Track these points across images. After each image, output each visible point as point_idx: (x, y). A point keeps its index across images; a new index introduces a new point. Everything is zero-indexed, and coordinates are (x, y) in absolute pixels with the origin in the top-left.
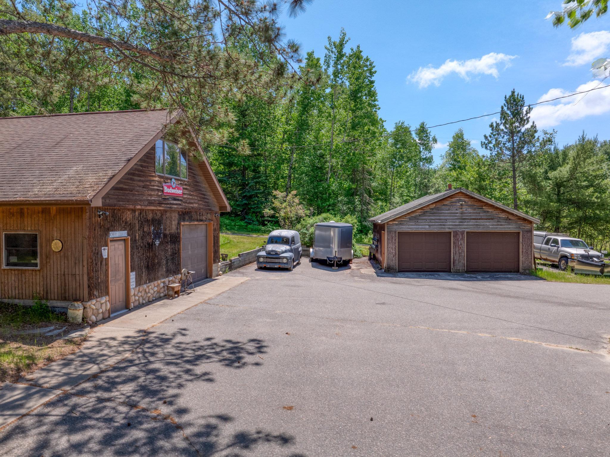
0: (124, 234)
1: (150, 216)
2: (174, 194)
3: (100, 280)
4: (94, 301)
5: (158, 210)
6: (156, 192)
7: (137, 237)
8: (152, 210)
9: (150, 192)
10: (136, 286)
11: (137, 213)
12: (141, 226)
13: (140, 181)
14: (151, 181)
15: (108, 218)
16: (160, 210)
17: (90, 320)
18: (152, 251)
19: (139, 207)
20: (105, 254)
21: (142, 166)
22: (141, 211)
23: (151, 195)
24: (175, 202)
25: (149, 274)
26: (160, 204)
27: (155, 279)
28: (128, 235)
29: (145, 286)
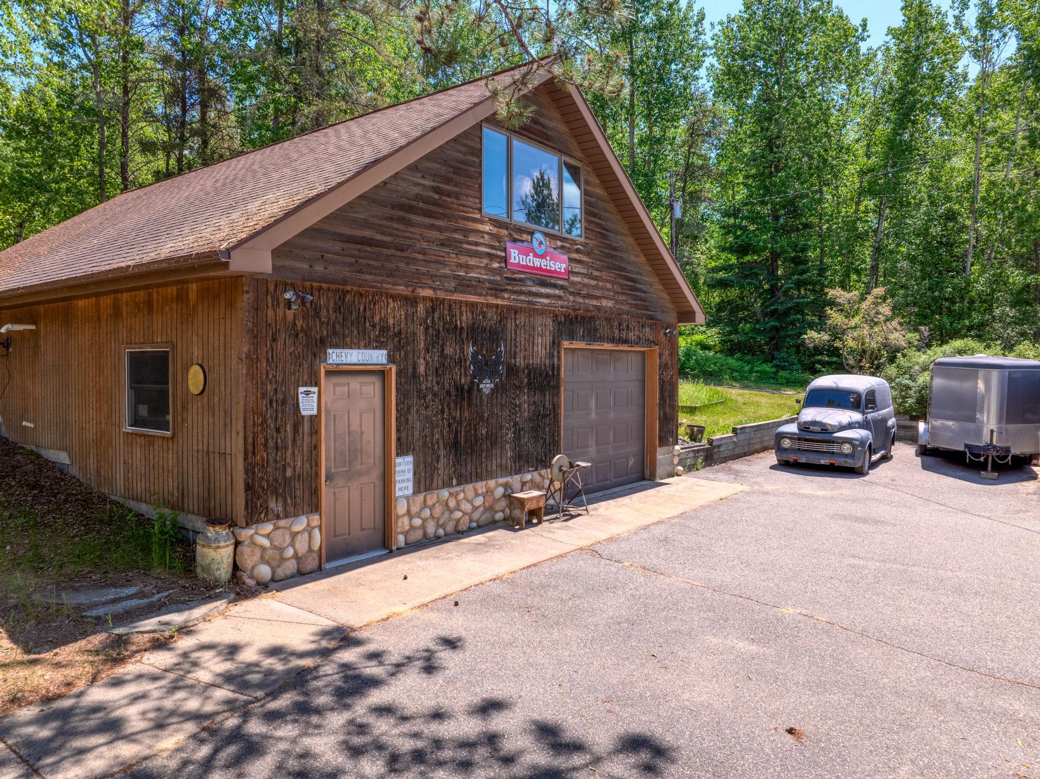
0: (378, 356)
1: (465, 319)
2: (540, 269)
3: (289, 473)
4: (268, 528)
5: (489, 306)
6: (485, 261)
7: (422, 369)
8: (473, 305)
9: (463, 259)
10: (417, 491)
11: (421, 307)
12: (435, 340)
13: (432, 227)
14: (467, 232)
15: (324, 313)
16: (497, 306)
17: (252, 577)
18: (469, 405)
19: (428, 293)
20: (308, 405)
21: (436, 190)
22: (435, 304)
23: (468, 267)
24: (543, 290)
25: (458, 462)
26: (496, 290)
27: (479, 477)
28: (391, 359)
29: (445, 493)
